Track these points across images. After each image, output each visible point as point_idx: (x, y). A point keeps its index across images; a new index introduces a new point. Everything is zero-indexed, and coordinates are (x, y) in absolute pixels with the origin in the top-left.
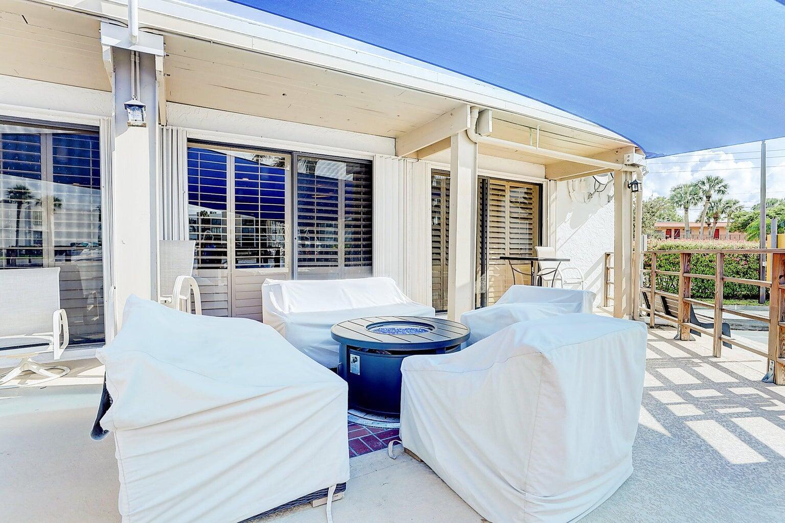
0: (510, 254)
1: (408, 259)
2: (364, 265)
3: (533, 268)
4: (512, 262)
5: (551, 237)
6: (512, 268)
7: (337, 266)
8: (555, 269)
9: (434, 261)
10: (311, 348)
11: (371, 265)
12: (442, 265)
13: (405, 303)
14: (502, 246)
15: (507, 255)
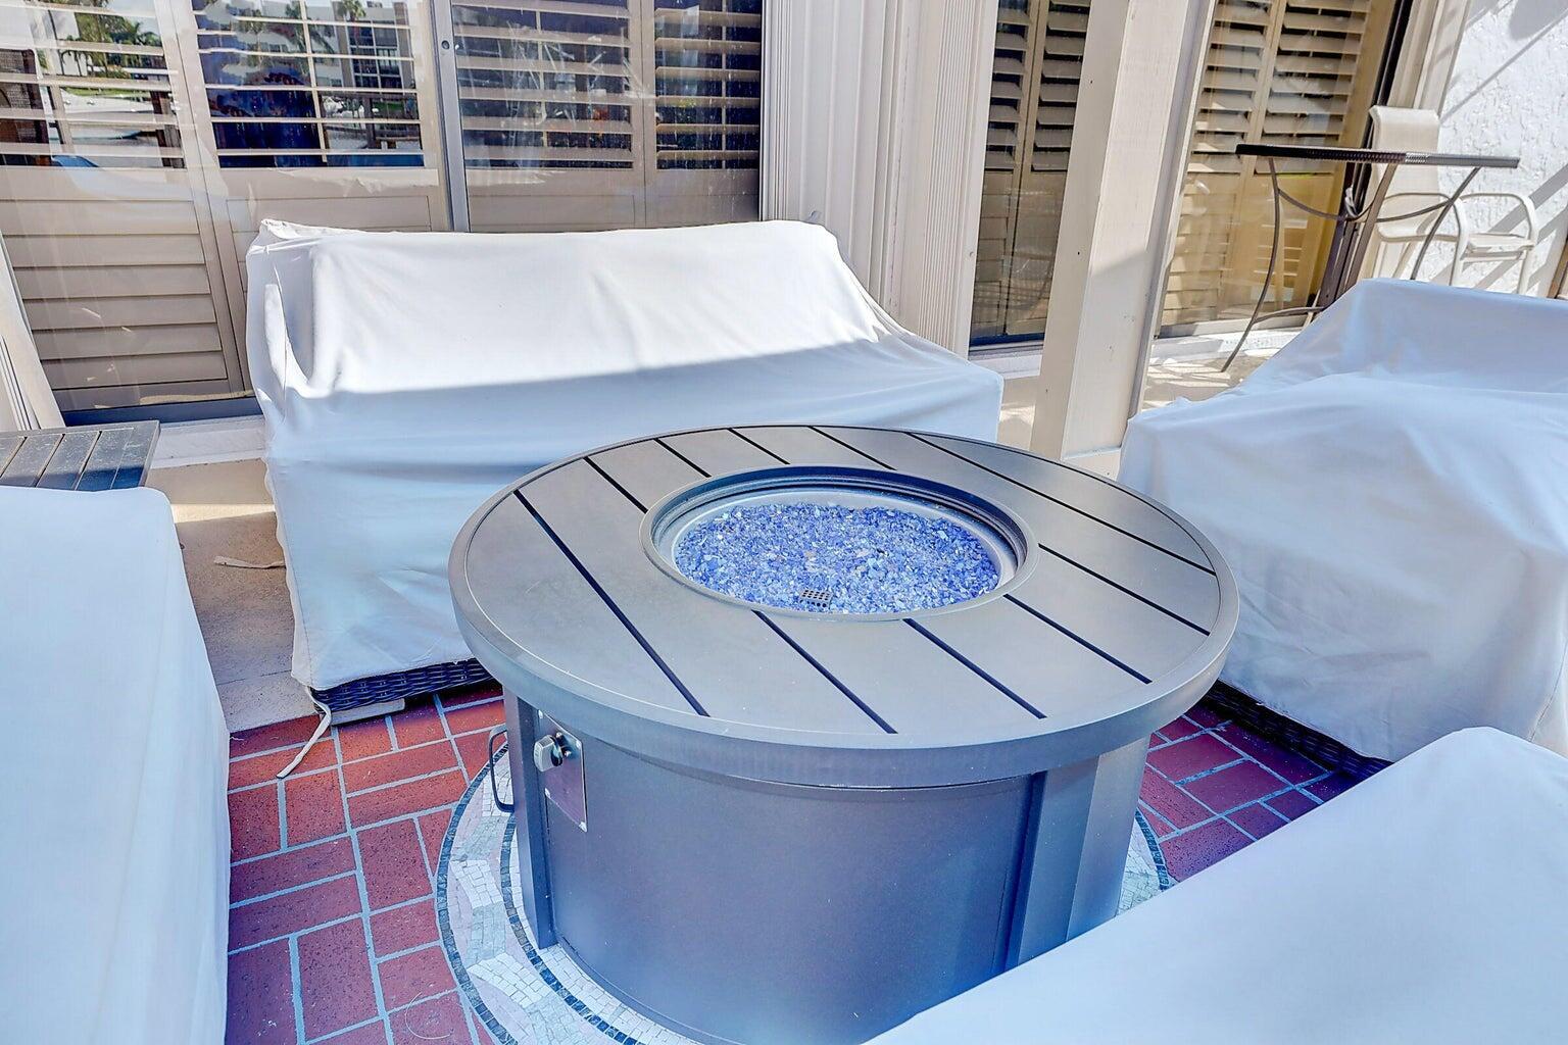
0: (1264, 135)
1: (896, 147)
2: (731, 164)
3: (1350, 190)
4: (1282, 164)
5: (1436, 69)
6: (1278, 191)
7: (628, 165)
8: (1442, 200)
9: (995, 155)
10: (422, 575)
11: (754, 163)
12: (1017, 171)
13: (873, 337)
14: (1240, 104)
15: (1254, 139)
